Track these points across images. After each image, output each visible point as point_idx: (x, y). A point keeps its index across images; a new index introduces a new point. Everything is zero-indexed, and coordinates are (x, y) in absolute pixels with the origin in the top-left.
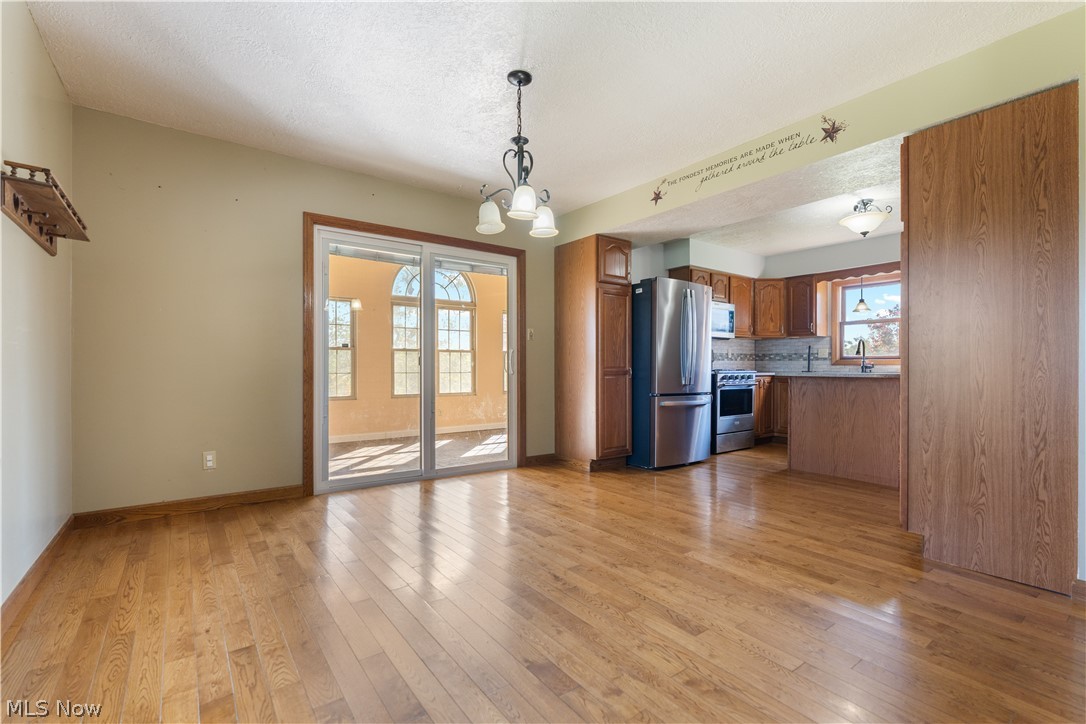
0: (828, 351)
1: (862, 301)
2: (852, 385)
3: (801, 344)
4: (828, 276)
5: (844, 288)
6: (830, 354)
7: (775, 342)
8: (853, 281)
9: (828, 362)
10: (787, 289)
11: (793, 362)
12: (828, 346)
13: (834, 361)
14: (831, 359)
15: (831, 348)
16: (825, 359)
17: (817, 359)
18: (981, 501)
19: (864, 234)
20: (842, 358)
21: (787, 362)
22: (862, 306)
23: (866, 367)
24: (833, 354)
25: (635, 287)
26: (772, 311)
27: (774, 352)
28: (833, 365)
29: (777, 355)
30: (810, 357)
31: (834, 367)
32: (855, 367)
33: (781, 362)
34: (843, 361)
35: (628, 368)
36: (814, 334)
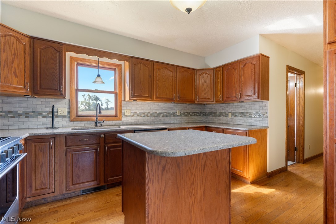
0: (67, 110)
1: (99, 76)
5: (78, 64)
6: (69, 113)
9: (67, 119)
11: (31, 119)
12: (67, 106)
13: (72, 118)
14: (70, 117)
15: (69, 108)
17: (57, 116)
20: (78, 116)
21: (22, 119)
22: (99, 79)
23: (99, 123)
24: (72, 113)
26: (15, 65)
28: (71, 121)
30: (53, 115)
31: (72, 123)
32: (89, 122)
34: (78, 118)
36: (63, 95)
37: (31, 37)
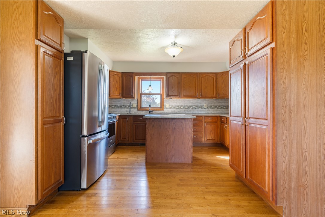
0: (136, 105)
1: (150, 86)
2: (174, 121)
3: (125, 101)
4: (140, 74)
5: (142, 80)
7: (114, 100)
8: (148, 78)
9: (136, 109)
10: (122, 77)
11: (122, 109)
12: (136, 103)
13: (139, 109)
14: (137, 108)
15: (137, 103)
16: (135, 108)
17: (132, 108)
18: (305, 184)
19: (174, 56)
20: (141, 108)
21: (120, 109)
22: (150, 88)
23: (151, 111)
24: (138, 106)
25: (66, 55)
26: (117, 86)
27: (114, 105)
28: (138, 110)
29: (115, 106)
30: (130, 107)
31: (139, 111)
32: (146, 111)
33: (117, 109)
35: (62, 117)
36: (133, 98)
37: (122, 73)
